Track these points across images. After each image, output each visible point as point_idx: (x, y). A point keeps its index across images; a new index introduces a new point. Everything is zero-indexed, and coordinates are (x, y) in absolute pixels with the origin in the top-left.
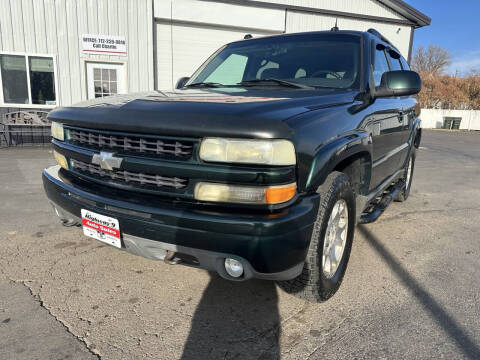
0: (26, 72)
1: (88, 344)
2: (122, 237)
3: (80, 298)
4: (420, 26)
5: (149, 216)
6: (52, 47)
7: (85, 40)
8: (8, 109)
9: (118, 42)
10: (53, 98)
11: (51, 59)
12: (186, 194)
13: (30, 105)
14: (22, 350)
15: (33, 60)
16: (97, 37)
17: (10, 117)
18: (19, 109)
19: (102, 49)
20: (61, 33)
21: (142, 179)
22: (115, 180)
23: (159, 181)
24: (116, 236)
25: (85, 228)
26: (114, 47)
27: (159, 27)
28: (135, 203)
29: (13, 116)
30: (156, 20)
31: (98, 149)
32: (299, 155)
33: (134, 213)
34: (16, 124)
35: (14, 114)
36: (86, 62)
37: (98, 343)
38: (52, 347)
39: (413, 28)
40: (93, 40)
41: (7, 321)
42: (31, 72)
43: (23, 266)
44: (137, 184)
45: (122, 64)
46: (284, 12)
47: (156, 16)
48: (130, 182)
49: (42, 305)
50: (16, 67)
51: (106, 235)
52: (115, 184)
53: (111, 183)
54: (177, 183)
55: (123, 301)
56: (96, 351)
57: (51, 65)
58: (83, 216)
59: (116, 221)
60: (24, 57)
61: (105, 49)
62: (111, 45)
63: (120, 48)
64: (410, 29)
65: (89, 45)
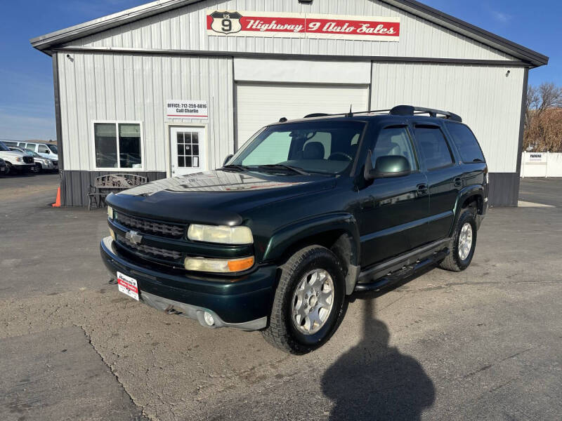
0: (116, 138)
1: (113, 369)
2: (140, 293)
3: (118, 340)
4: (536, 66)
5: (155, 279)
6: (139, 114)
7: (169, 105)
8: (99, 173)
9: (200, 106)
10: (140, 162)
11: (139, 125)
12: (179, 263)
13: (118, 169)
14: (70, 369)
15: (122, 127)
16: (180, 102)
17: (100, 180)
18: (109, 173)
19: (184, 114)
20: (148, 101)
21: (155, 251)
22: (141, 251)
23: (165, 253)
24: (136, 292)
25: (119, 286)
26: (197, 111)
27: (239, 88)
28: (148, 268)
29: (103, 179)
30: (236, 83)
31: (130, 228)
32: (255, 237)
33: (147, 276)
34: (106, 187)
35: (104, 177)
36: (170, 126)
37: (119, 369)
38: (89, 368)
39: (527, 69)
40: (175, 105)
41: (65, 351)
42: (120, 138)
43: (85, 315)
44: (152, 254)
45: (204, 127)
46: (369, 64)
47: (236, 79)
48: (148, 254)
49: (90, 342)
50: (108, 133)
51: (131, 291)
52: (140, 254)
53: (137, 253)
54: (175, 255)
55: (148, 344)
56: (116, 374)
57: (138, 131)
58: (118, 276)
59: (135, 281)
60: (114, 124)
61: (187, 114)
62: (193, 109)
63: (202, 111)
64: (521, 71)
65: (173, 111)
